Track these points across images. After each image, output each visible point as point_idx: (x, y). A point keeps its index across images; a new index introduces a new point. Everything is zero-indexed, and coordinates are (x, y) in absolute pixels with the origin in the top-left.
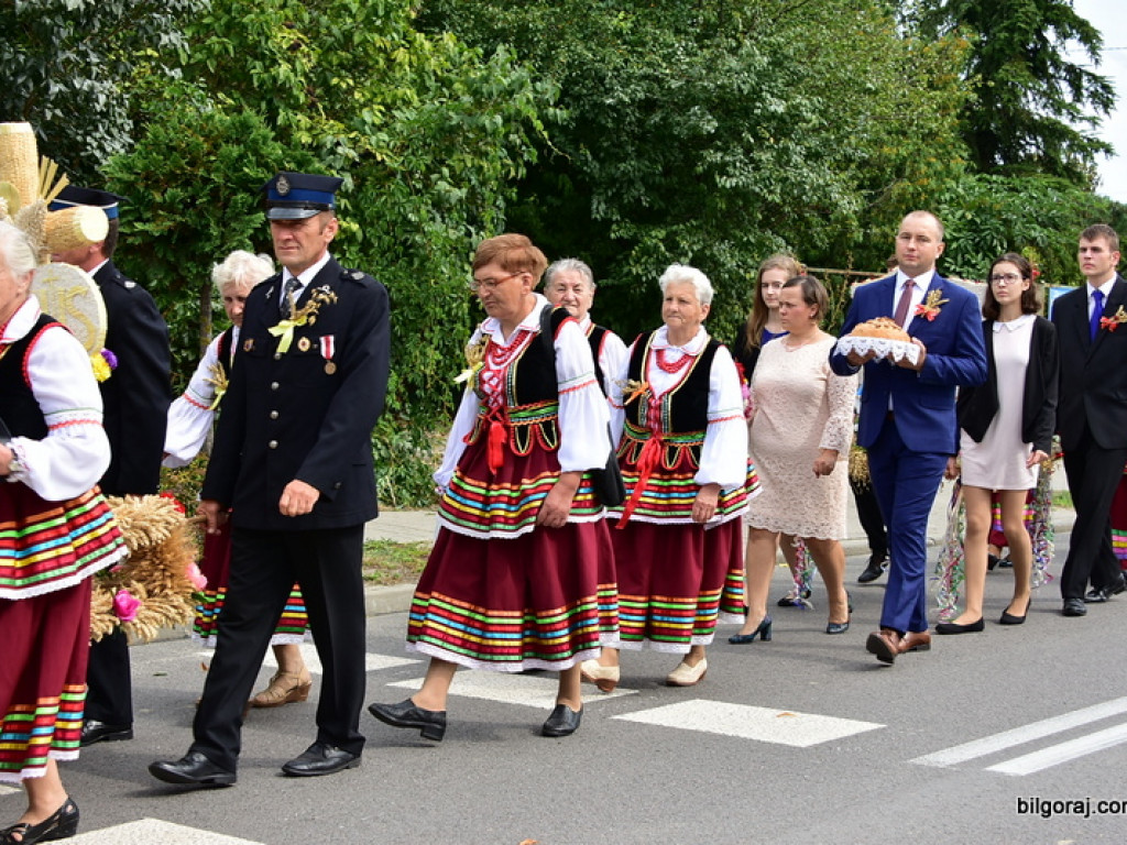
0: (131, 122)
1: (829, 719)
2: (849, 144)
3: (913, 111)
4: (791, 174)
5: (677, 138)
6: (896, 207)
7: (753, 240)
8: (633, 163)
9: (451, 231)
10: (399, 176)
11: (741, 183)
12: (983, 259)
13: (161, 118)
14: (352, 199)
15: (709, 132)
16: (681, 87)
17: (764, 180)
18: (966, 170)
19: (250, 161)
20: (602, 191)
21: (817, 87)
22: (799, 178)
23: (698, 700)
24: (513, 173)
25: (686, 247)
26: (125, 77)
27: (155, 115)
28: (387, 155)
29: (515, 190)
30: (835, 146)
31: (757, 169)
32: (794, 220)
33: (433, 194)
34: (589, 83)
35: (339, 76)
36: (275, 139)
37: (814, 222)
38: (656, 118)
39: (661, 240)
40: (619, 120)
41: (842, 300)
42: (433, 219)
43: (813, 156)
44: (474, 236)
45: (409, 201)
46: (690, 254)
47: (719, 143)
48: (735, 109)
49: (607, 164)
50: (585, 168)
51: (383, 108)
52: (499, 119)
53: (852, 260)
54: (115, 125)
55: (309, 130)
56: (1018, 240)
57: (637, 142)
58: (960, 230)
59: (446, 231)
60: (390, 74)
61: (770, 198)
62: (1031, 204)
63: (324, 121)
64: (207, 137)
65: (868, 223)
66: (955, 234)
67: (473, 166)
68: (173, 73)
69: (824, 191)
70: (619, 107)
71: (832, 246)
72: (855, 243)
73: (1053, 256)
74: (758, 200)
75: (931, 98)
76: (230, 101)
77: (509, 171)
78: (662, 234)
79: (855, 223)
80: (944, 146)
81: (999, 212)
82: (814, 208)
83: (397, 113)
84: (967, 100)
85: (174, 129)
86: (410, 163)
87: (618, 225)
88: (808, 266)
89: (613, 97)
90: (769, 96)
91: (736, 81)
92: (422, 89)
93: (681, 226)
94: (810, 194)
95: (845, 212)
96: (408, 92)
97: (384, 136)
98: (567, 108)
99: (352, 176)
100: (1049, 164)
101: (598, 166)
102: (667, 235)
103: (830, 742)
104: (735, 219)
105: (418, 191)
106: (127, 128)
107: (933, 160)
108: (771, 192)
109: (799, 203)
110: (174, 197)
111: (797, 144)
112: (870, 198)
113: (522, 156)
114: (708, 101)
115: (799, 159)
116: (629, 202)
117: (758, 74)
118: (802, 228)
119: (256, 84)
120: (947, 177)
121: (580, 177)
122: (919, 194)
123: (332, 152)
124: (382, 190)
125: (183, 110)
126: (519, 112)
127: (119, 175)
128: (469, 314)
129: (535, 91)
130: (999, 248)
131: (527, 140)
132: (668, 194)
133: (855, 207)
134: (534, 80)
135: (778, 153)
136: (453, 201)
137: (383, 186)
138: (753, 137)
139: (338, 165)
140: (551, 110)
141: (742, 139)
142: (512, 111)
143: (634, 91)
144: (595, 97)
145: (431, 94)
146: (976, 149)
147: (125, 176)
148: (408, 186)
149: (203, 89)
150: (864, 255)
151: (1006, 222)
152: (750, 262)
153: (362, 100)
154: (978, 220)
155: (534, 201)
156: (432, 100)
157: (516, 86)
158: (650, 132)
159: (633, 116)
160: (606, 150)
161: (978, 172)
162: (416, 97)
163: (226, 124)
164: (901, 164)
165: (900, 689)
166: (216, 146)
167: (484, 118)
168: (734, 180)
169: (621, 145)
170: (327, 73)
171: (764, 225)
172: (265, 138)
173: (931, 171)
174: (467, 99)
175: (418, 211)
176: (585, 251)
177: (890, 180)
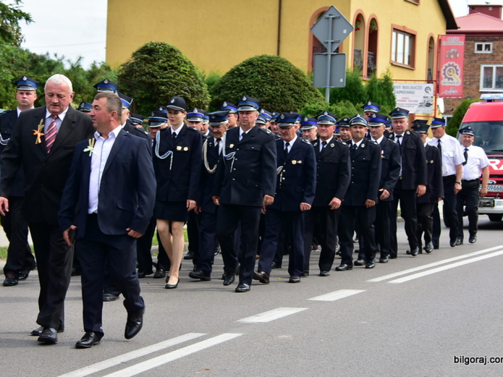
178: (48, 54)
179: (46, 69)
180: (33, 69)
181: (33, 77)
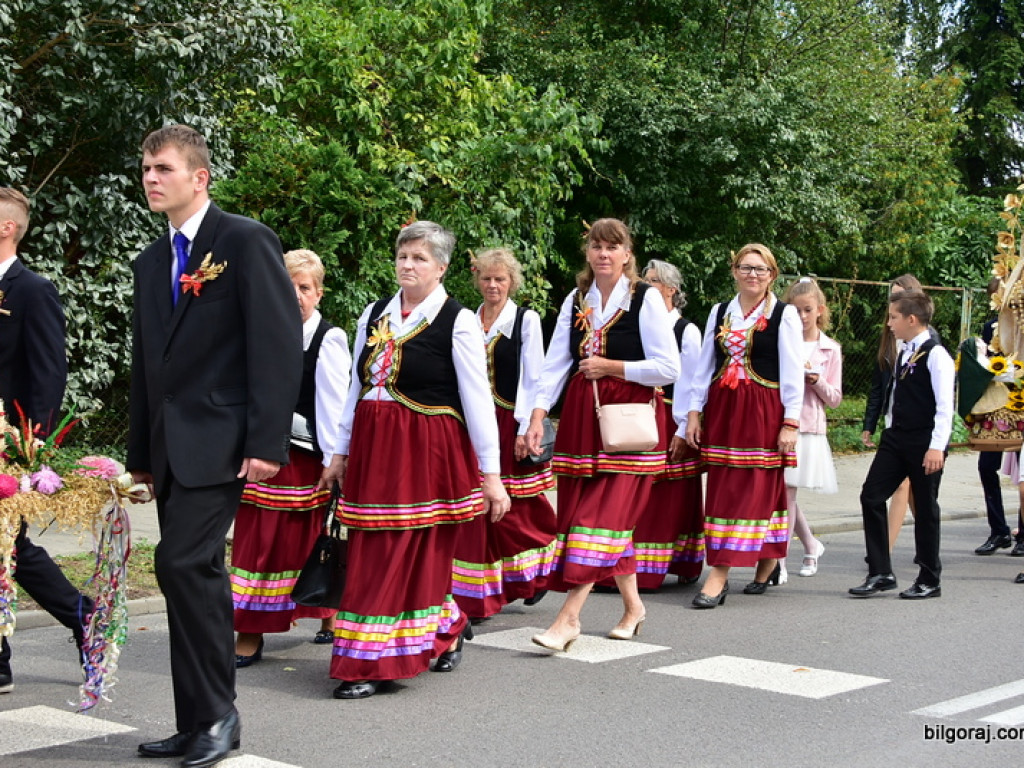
0: (232, 152)
1: (839, 674)
2: (854, 171)
3: (911, 140)
4: (802, 197)
5: (703, 164)
6: (896, 224)
8: (664, 186)
10: (462, 198)
11: (758, 204)
12: (973, 270)
13: (258, 148)
15: (731, 160)
16: (707, 120)
17: (778, 201)
18: (957, 192)
19: (335, 185)
20: (637, 210)
21: (826, 119)
22: (808, 201)
23: (724, 657)
24: (561, 196)
25: (710, 259)
26: (228, 113)
27: (253, 145)
28: (452, 180)
29: (564, 210)
30: (841, 172)
31: (772, 191)
32: (806, 236)
33: (491, 214)
34: (627, 117)
35: (411, 112)
36: (356, 166)
37: (823, 238)
38: (685, 147)
39: (689, 253)
40: (653, 150)
41: (848, 306)
42: (491, 235)
43: (821, 181)
44: (527, 250)
45: (471, 219)
46: (714, 265)
47: (740, 169)
48: (753, 140)
49: (642, 187)
50: (622, 191)
51: (449, 140)
52: (549, 148)
53: (857, 270)
54: (219, 154)
55: (385, 158)
57: (668, 168)
58: (952, 245)
60: (455, 109)
61: (782, 216)
63: (397, 151)
64: (298, 165)
65: (872, 239)
66: (949, 248)
67: (527, 189)
68: (269, 109)
69: (830, 212)
70: (652, 137)
71: (839, 258)
72: (860, 256)
74: (772, 219)
75: (926, 130)
76: (317, 133)
77: (558, 194)
78: (690, 247)
79: (860, 239)
80: (938, 171)
81: (987, 229)
82: (823, 225)
83: (460, 143)
84: (959, 131)
85: (270, 157)
86: (471, 186)
87: (651, 240)
88: (819, 275)
89: (647, 129)
90: (783, 127)
91: (754, 115)
92: (483, 122)
93: (706, 241)
94: (818, 215)
95: (848, 231)
96: (471, 125)
97: (448, 163)
98: (608, 138)
99: (422, 198)
101: (634, 189)
102: (694, 249)
103: (841, 694)
104: (753, 235)
105: (478, 211)
106: (229, 157)
107: (929, 183)
108: (784, 212)
109: (809, 221)
110: (269, 216)
111: (807, 171)
112: (872, 216)
113: (569, 180)
114: (730, 131)
115: (809, 184)
116: (661, 220)
117: (774, 108)
118: (813, 243)
119: (339, 119)
120: (941, 198)
121: (617, 199)
122: (917, 213)
123: (404, 177)
124: (448, 210)
125: (277, 141)
126: (566, 142)
127: (223, 197)
129: (581, 124)
130: (987, 260)
131: (573, 167)
132: (695, 213)
134: (580, 115)
135: (791, 178)
136: (509, 220)
137: (448, 206)
138: (769, 163)
139: (409, 189)
140: (595, 141)
141: (759, 165)
142: (561, 142)
143: (666, 124)
144: (632, 129)
145: (490, 126)
146: (966, 173)
147: (228, 198)
149: (294, 123)
150: (868, 266)
151: (993, 237)
153: (431, 133)
154: (969, 236)
155: (579, 220)
156: (491, 132)
157: (564, 120)
158: (680, 159)
159: (663, 146)
160: (641, 175)
161: (969, 193)
162: (477, 130)
163: (315, 153)
164: (901, 187)
165: (902, 648)
166: (306, 173)
167: (535, 147)
168: (752, 202)
169: (654, 171)
170: (402, 110)
171: (779, 240)
172: (348, 165)
173: (927, 193)
174: (521, 131)
177: (890, 201)
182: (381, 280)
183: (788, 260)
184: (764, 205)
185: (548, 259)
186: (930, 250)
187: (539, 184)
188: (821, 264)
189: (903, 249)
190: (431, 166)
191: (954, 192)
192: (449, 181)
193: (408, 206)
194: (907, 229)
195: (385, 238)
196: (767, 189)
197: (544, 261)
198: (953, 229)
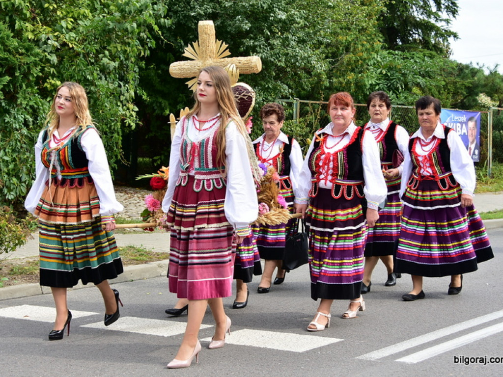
2: (320, 35)
3: (353, 17)
4: (290, 51)
5: (229, 33)
6: (346, 68)
7: (271, 87)
9: (110, 85)
10: (81, 56)
11: (264, 56)
12: (393, 94)
14: (56, 68)
15: (246, 30)
16: (231, 6)
17: (276, 54)
18: (382, 48)
21: (303, 5)
22: (294, 53)
23: (245, 329)
24: (142, 54)
28: (75, 44)
29: (144, 63)
30: (313, 36)
31: (272, 49)
32: (292, 75)
33: (100, 65)
34: (182, 4)
35: (49, 3)
36: (13, 37)
37: (303, 77)
38: (218, 22)
41: (318, 117)
42: (100, 78)
43: (301, 41)
44: (123, 87)
45: (87, 69)
47: (252, 35)
48: (260, 17)
50: (180, 50)
51: (72, 20)
52: (135, 25)
53: (323, 96)
55: (33, 31)
56: (410, 84)
58: (380, 79)
59: (108, 85)
60: (76, 1)
61: (279, 64)
62: (416, 65)
63: (40, 27)
65: (331, 76)
66: (377, 82)
67: (121, 50)
69: (308, 60)
70: (198, 17)
71: (313, 89)
72: (325, 87)
73: (428, 92)
74: (273, 65)
75: (362, 10)
77: (141, 52)
79: (325, 77)
80: (370, 35)
81: (400, 70)
82: (302, 69)
83: (80, 22)
84: (381, 11)
86: (87, 48)
88: (301, 99)
89: (195, 12)
90: (277, 10)
91: (260, 2)
92: (93, 9)
94: (300, 62)
95: (319, 71)
96: (86, 11)
97: (73, 34)
98: (171, 18)
99: (57, 56)
100: (426, 44)
104: (261, 76)
105: (92, 64)
107: (365, 43)
108: (280, 61)
109: (294, 66)
111: (293, 35)
112: (331, 63)
113: (147, 44)
114: (245, 13)
115: (294, 43)
118: (297, 80)
119: (3, 7)
120: (372, 51)
121: (178, 54)
122: (358, 61)
123: (45, 43)
124: (73, 63)
126: (145, 21)
128: (121, 128)
129: (154, 10)
130: (400, 88)
131: (150, 36)
133: (324, 68)
134: (153, 4)
135: (283, 40)
136: (111, 68)
137: (73, 61)
138: (269, 32)
139: (49, 50)
140: (162, 20)
141: (264, 33)
142: (142, 21)
143: (206, 8)
144: (185, 12)
145: (98, 12)
146: (387, 36)
148: (87, 61)
150: (330, 93)
151: (404, 75)
152: (270, 98)
153: (61, 16)
154: (389, 74)
155: (154, 68)
156: (99, 15)
157: (143, 7)
160: (191, 40)
161: (389, 49)
162: (90, 14)
164: (348, 45)
167: (127, 24)
168: (260, 55)
171: (277, 78)
172: (8, 36)
173: (364, 49)
174: (117, 14)
175: (92, 74)
176: (182, 94)
177: (342, 54)
178: (471, 63)
179: (470, 75)
180: (460, 75)
181: (460, 82)
182: (31, 107)
183: (282, 90)
184: (267, 57)
185: (135, 93)
186: (367, 83)
187: (129, 46)
188: (303, 92)
189: (351, 83)
190: (61, 36)
191: (380, 48)
192: (73, 45)
193: (48, 61)
194: (353, 70)
195: (32, 81)
196: (268, 47)
197: (133, 94)
198: (379, 70)
